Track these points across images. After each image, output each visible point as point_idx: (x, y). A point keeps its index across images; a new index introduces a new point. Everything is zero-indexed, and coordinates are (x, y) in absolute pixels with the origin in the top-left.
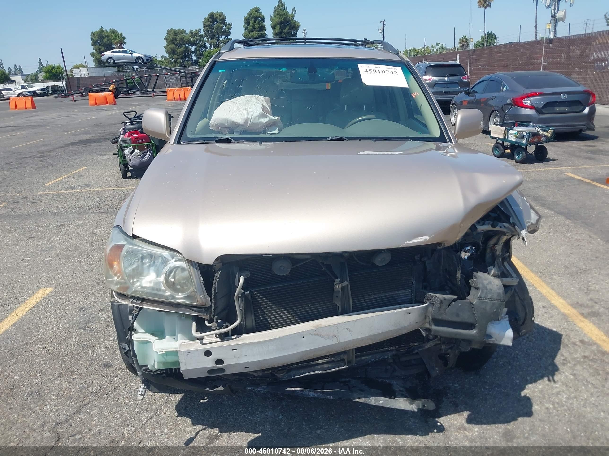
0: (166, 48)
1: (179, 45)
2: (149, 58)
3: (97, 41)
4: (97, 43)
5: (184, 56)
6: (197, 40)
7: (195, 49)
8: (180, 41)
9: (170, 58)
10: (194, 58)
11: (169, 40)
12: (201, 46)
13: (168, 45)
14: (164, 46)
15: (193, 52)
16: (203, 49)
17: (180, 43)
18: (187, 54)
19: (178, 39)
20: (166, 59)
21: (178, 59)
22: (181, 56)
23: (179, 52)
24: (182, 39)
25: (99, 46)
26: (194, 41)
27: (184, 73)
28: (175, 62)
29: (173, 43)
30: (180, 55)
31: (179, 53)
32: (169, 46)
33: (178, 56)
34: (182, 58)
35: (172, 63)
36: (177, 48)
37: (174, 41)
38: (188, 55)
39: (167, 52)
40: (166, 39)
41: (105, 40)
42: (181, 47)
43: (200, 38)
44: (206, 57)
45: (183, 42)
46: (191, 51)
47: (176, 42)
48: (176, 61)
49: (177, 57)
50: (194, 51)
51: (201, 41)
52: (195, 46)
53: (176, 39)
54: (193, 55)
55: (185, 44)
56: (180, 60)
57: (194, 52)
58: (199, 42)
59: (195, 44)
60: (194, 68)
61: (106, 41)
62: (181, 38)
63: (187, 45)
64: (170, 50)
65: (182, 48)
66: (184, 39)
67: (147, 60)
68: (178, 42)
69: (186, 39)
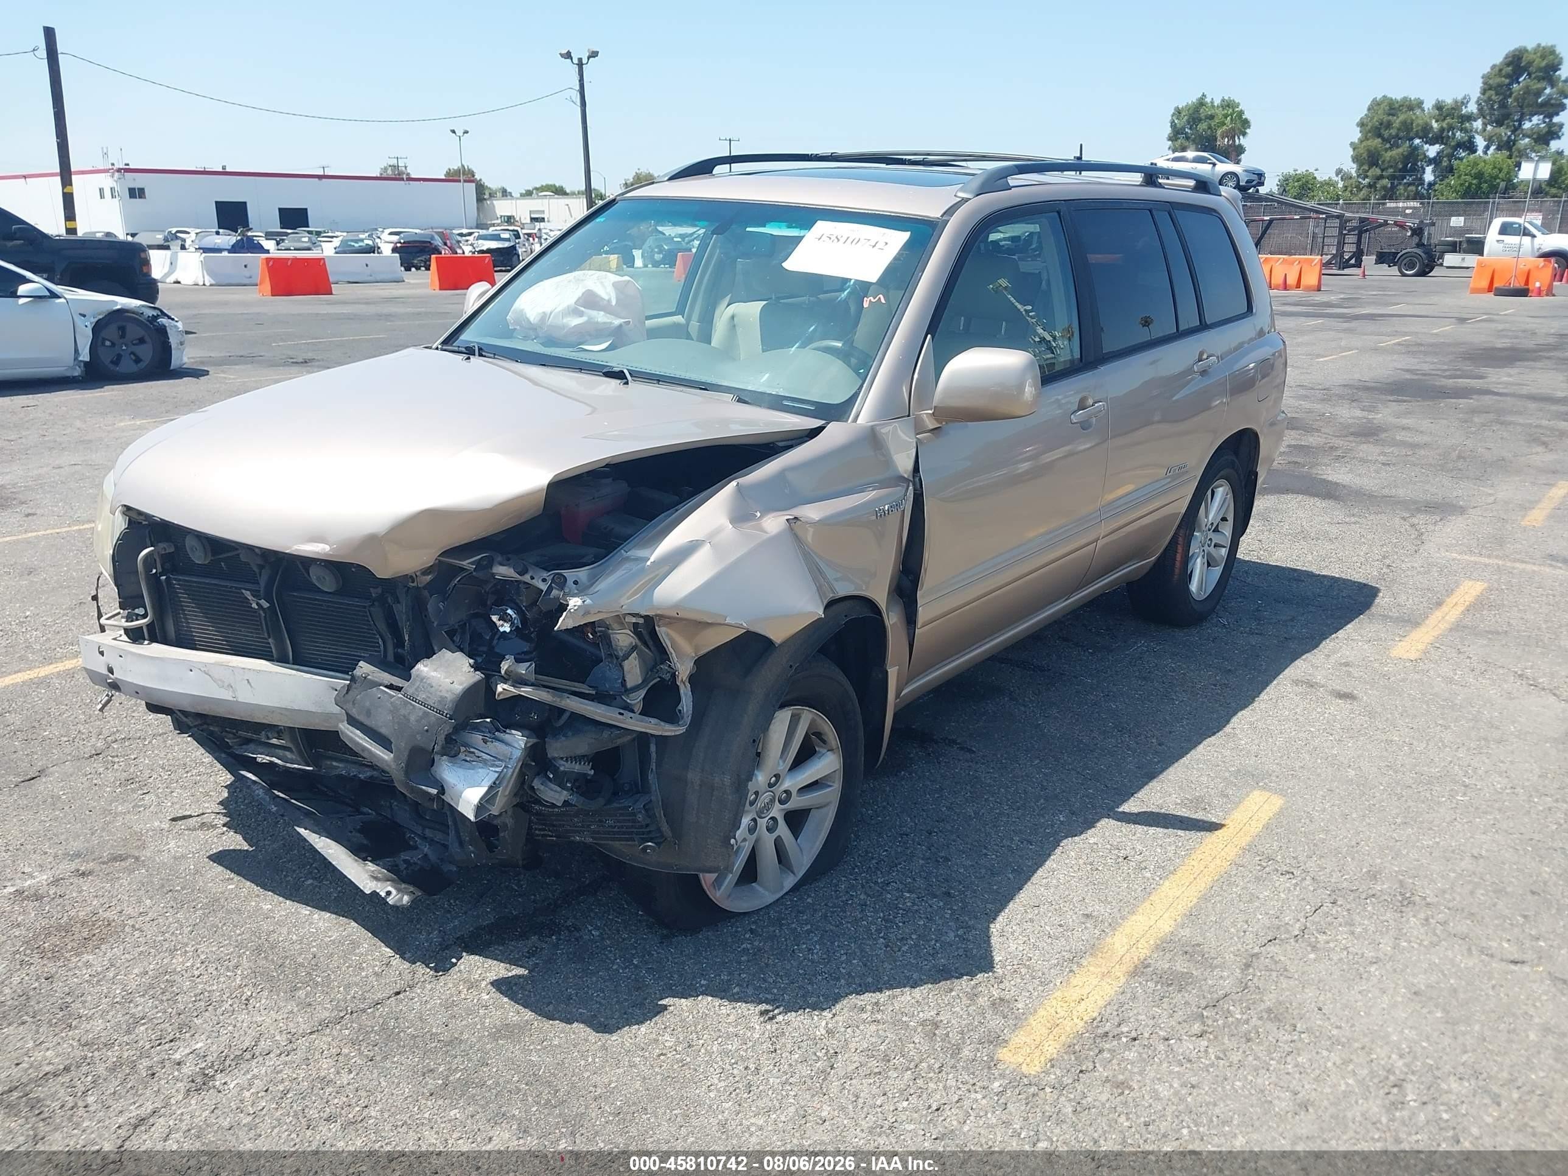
0: (1354, 149)
1: (1393, 142)
2: (1255, 177)
3: (1184, 128)
4: (1182, 134)
5: (1400, 171)
6: (1451, 128)
7: (1438, 153)
8: (1399, 129)
9: (1358, 176)
10: (1429, 176)
11: (1369, 127)
12: (1460, 145)
13: (1361, 141)
14: (1352, 144)
15: (1430, 161)
16: (1463, 154)
17: (1397, 135)
18: (1411, 164)
19: (1396, 125)
20: (1346, 177)
21: (1381, 177)
22: (1392, 170)
23: (1388, 159)
24: (1407, 126)
25: (1183, 141)
26: (1442, 130)
27: (1338, 217)
28: (1370, 186)
29: (1380, 136)
30: (1391, 167)
31: (1389, 162)
32: (1364, 144)
33: (1382, 170)
34: (1392, 178)
35: (1360, 189)
36: (1386, 150)
37: (1382, 131)
38: (1414, 170)
39: (1356, 159)
40: (1362, 124)
41: (1202, 126)
42: (1398, 147)
43: (1462, 123)
44: (1459, 177)
45: (1408, 131)
46: (1425, 156)
47: (1386, 134)
48: (1375, 183)
49: (1378, 172)
50: (1435, 158)
51: (1461, 131)
52: (1442, 143)
53: (1389, 125)
54: (1429, 170)
55: (1412, 139)
56: (1386, 182)
57: (1436, 161)
58: (1454, 134)
59: (1442, 138)
60: (1401, 205)
61: (1204, 130)
62: (1404, 123)
63: (1417, 141)
64: (1365, 155)
65: (1400, 150)
66: (1412, 124)
67: (1247, 182)
68: (1393, 132)
69: (1418, 125)
